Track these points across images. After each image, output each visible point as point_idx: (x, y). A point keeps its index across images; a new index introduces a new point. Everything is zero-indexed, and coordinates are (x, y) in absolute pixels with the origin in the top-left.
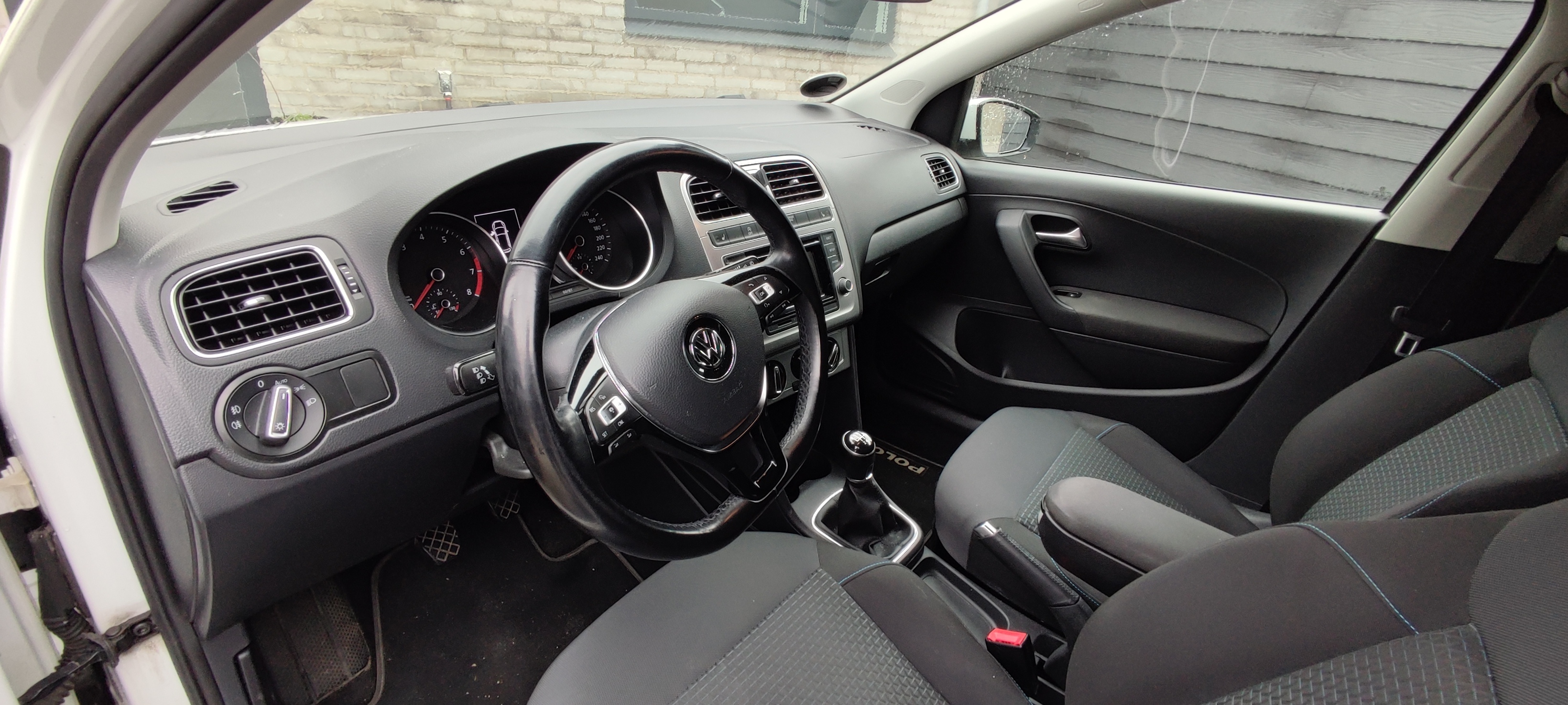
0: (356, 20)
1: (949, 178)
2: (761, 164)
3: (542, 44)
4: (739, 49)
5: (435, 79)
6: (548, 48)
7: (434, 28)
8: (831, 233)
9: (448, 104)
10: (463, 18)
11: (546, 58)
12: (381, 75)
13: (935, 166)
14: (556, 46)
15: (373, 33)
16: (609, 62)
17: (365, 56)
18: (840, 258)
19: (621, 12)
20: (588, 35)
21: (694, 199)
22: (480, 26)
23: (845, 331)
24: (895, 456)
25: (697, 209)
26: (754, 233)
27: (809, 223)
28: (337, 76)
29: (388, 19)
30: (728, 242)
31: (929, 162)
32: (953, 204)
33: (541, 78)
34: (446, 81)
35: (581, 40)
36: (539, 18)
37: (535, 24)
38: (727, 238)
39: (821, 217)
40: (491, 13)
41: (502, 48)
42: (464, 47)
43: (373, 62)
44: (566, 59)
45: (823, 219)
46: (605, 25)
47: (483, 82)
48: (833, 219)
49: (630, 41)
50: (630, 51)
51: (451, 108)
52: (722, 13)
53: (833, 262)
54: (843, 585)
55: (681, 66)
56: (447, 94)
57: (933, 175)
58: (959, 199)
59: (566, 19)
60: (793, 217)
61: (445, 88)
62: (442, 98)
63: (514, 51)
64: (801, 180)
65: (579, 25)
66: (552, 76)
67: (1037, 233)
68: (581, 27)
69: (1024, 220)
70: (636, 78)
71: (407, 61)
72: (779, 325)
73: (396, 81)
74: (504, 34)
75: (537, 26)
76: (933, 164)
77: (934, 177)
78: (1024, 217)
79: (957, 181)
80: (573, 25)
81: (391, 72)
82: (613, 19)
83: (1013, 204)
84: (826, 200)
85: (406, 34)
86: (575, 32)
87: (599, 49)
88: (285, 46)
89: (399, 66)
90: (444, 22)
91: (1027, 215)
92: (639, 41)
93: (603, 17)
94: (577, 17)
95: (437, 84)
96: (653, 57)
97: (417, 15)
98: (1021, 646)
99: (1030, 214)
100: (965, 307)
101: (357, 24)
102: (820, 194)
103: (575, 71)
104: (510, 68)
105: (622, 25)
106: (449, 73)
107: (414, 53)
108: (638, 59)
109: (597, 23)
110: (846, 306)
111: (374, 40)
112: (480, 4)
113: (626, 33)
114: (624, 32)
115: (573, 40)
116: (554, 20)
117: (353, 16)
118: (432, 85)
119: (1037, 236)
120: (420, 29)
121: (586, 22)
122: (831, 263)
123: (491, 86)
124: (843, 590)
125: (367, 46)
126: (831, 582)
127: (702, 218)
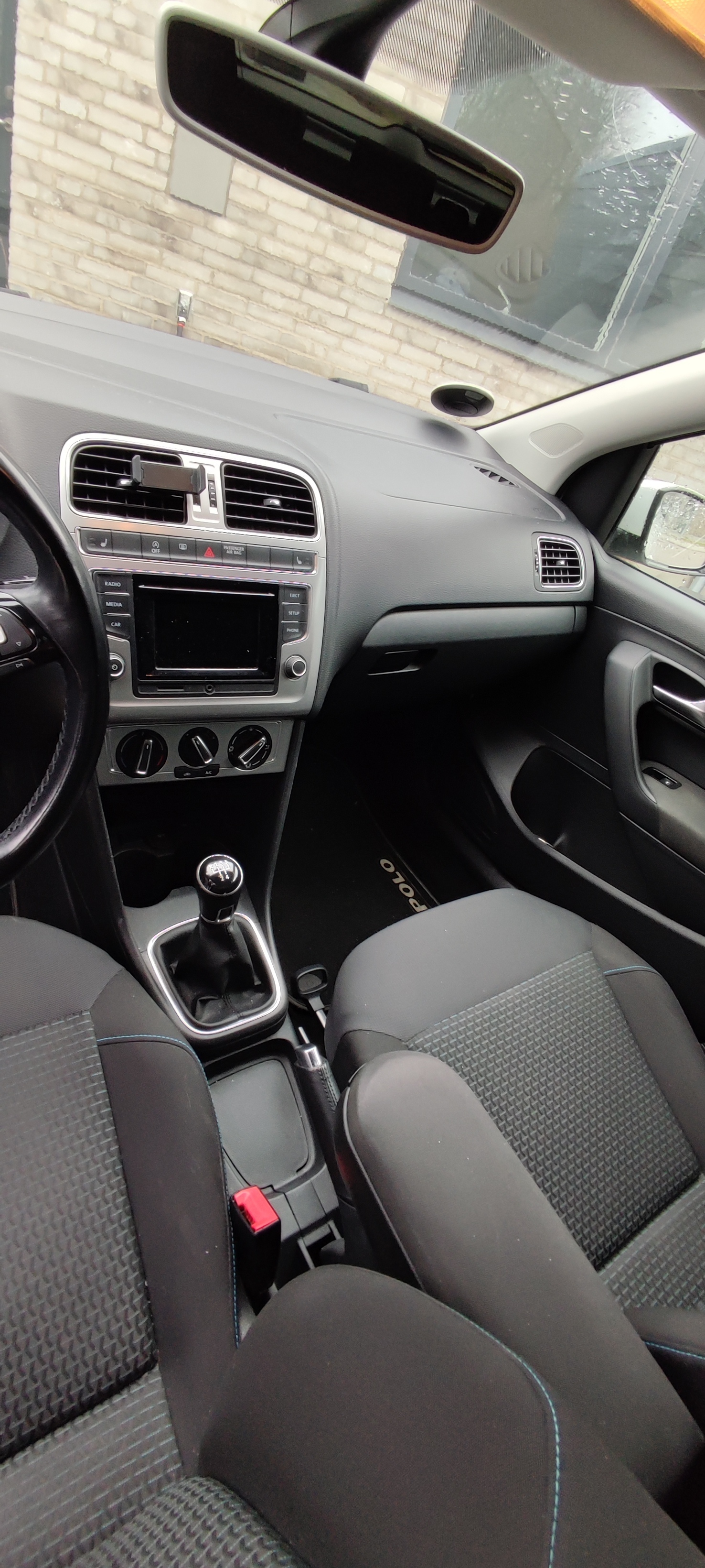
0: (112, 208)
1: (573, 574)
2: (225, 461)
3: (293, 290)
4: (509, 361)
5: (174, 298)
6: (300, 297)
7: (188, 239)
8: (303, 591)
9: (180, 331)
10: (223, 236)
11: (295, 307)
12: (122, 277)
13: (550, 553)
14: (310, 297)
15: (126, 227)
16: (362, 334)
17: (112, 252)
18: (303, 626)
19: (390, 276)
20: (347, 294)
21: (77, 476)
22: (235, 250)
23: (290, 725)
24: (403, 880)
25: (77, 491)
26: (161, 552)
27: (268, 565)
28: (80, 266)
29: (144, 216)
30: (110, 551)
31: (543, 545)
32: (566, 612)
33: (284, 332)
34: (185, 303)
35: (338, 298)
36: (300, 258)
37: (294, 264)
38: (111, 545)
39: (293, 562)
40: (251, 237)
41: (252, 281)
42: (215, 269)
43: (118, 261)
44: (315, 316)
45: (295, 567)
46: (371, 287)
47: (221, 317)
48: (314, 572)
49: (389, 313)
50: (386, 326)
51: (181, 336)
52: (506, 310)
53: (288, 630)
54: (100, 1045)
55: (437, 362)
56: (182, 319)
57: (540, 563)
58: (576, 608)
59: (329, 267)
60: (243, 549)
61: (182, 312)
62: (176, 324)
63: (264, 288)
64: (284, 503)
65: (340, 278)
66: (294, 331)
67: (655, 687)
68: (343, 282)
69: (645, 664)
70: (384, 362)
71: (153, 270)
72: (160, 688)
73: (134, 289)
74: (259, 266)
75: (296, 267)
76: (546, 549)
77: (540, 567)
78: (647, 660)
79: (581, 583)
80: (334, 277)
81: (133, 278)
82: (380, 282)
83: (641, 638)
84: (316, 543)
85: (158, 238)
86: (333, 286)
87: (354, 315)
88: (37, 218)
89: (142, 272)
90: (198, 234)
91: (652, 658)
92: (401, 318)
93: (370, 277)
94: (341, 268)
95: (174, 304)
96: (410, 343)
97: (175, 219)
98: (256, 1233)
99: (656, 659)
100: (544, 744)
101: (112, 212)
102: (311, 532)
103: (319, 333)
104: (254, 310)
105: (388, 292)
106: (190, 295)
107: (160, 262)
108: (393, 340)
109: (361, 282)
110: (289, 693)
111: (125, 235)
112: (243, 225)
113: (389, 304)
114: (387, 302)
115: (330, 296)
116: (316, 265)
117: (110, 202)
118: (170, 305)
119: (653, 690)
120: (173, 236)
121: (349, 277)
122: (284, 631)
123: (229, 324)
124: (96, 1050)
125: (118, 240)
126: (86, 1035)
127: (80, 506)
